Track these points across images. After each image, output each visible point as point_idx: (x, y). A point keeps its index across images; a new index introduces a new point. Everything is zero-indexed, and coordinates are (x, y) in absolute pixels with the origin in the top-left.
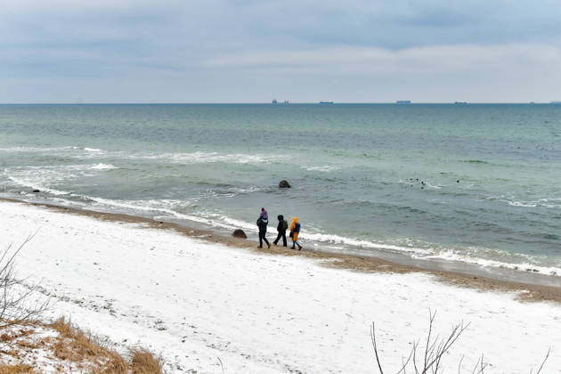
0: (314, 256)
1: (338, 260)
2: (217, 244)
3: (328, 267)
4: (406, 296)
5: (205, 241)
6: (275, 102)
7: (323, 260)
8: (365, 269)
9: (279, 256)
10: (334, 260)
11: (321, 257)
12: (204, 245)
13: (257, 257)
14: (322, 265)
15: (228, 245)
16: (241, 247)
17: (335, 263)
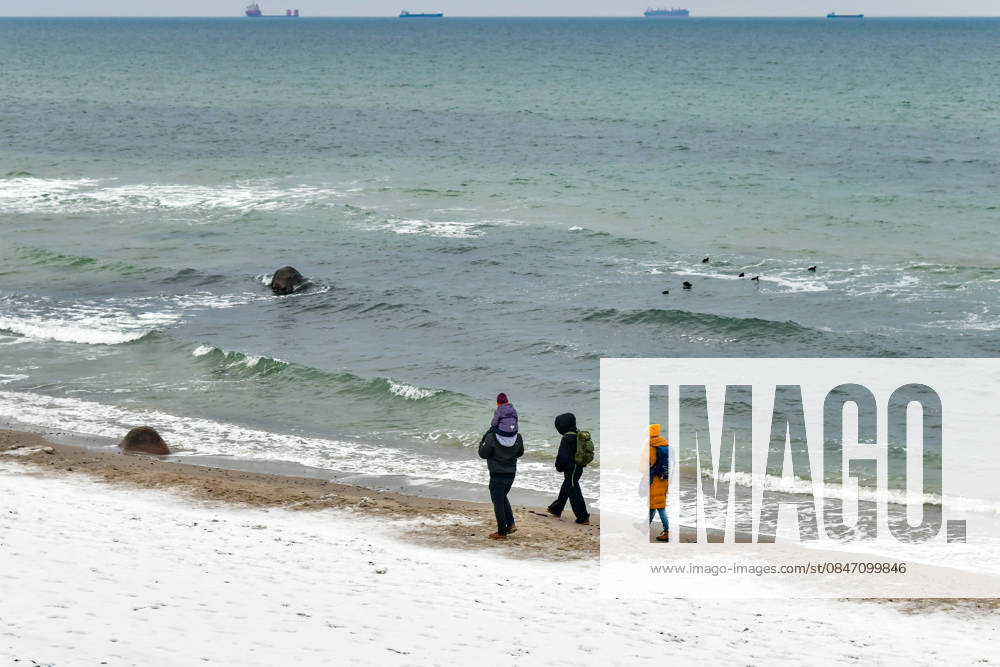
0: (387, 511)
1: (465, 521)
2: (73, 477)
3: (431, 544)
4: (680, 630)
5: (33, 468)
6: (254, 13)
7: (416, 522)
8: (551, 546)
9: (274, 511)
10: (449, 520)
11: (411, 512)
12: (32, 482)
13: (203, 514)
14: (414, 537)
15: (109, 479)
16: (151, 485)
17: (456, 531)
